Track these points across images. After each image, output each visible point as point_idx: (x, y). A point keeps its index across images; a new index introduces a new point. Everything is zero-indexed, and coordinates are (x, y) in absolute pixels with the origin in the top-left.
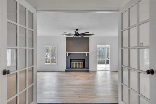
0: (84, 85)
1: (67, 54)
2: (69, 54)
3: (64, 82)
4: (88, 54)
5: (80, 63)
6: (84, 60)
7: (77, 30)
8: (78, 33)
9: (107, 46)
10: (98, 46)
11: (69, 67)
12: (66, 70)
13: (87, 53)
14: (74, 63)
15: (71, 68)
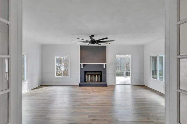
0: (101, 105)
1: (81, 65)
2: (84, 65)
3: (76, 100)
4: (106, 65)
5: (97, 75)
6: (101, 72)
7: (93, 36)
8: (94, 40)
9: (127, 56)
10: (117, 56)
11: (84, 80)
12: (80, 84)
13: (104, 64)
14: (90, 75)
15: (86, 82)
